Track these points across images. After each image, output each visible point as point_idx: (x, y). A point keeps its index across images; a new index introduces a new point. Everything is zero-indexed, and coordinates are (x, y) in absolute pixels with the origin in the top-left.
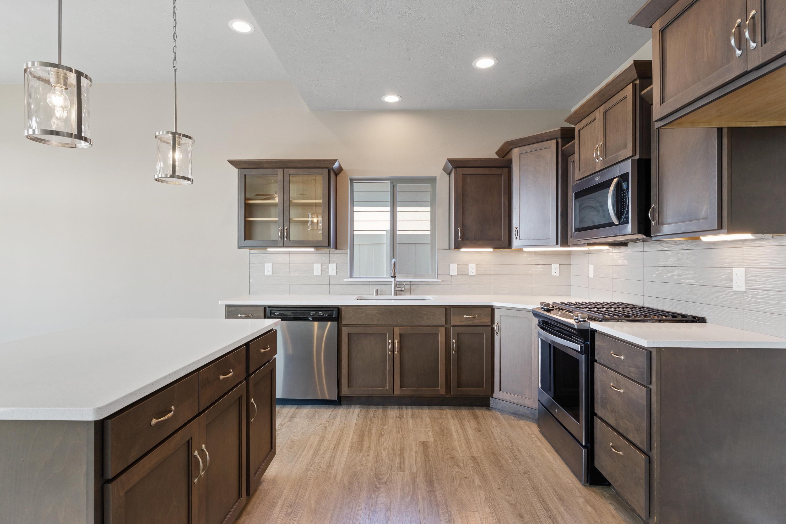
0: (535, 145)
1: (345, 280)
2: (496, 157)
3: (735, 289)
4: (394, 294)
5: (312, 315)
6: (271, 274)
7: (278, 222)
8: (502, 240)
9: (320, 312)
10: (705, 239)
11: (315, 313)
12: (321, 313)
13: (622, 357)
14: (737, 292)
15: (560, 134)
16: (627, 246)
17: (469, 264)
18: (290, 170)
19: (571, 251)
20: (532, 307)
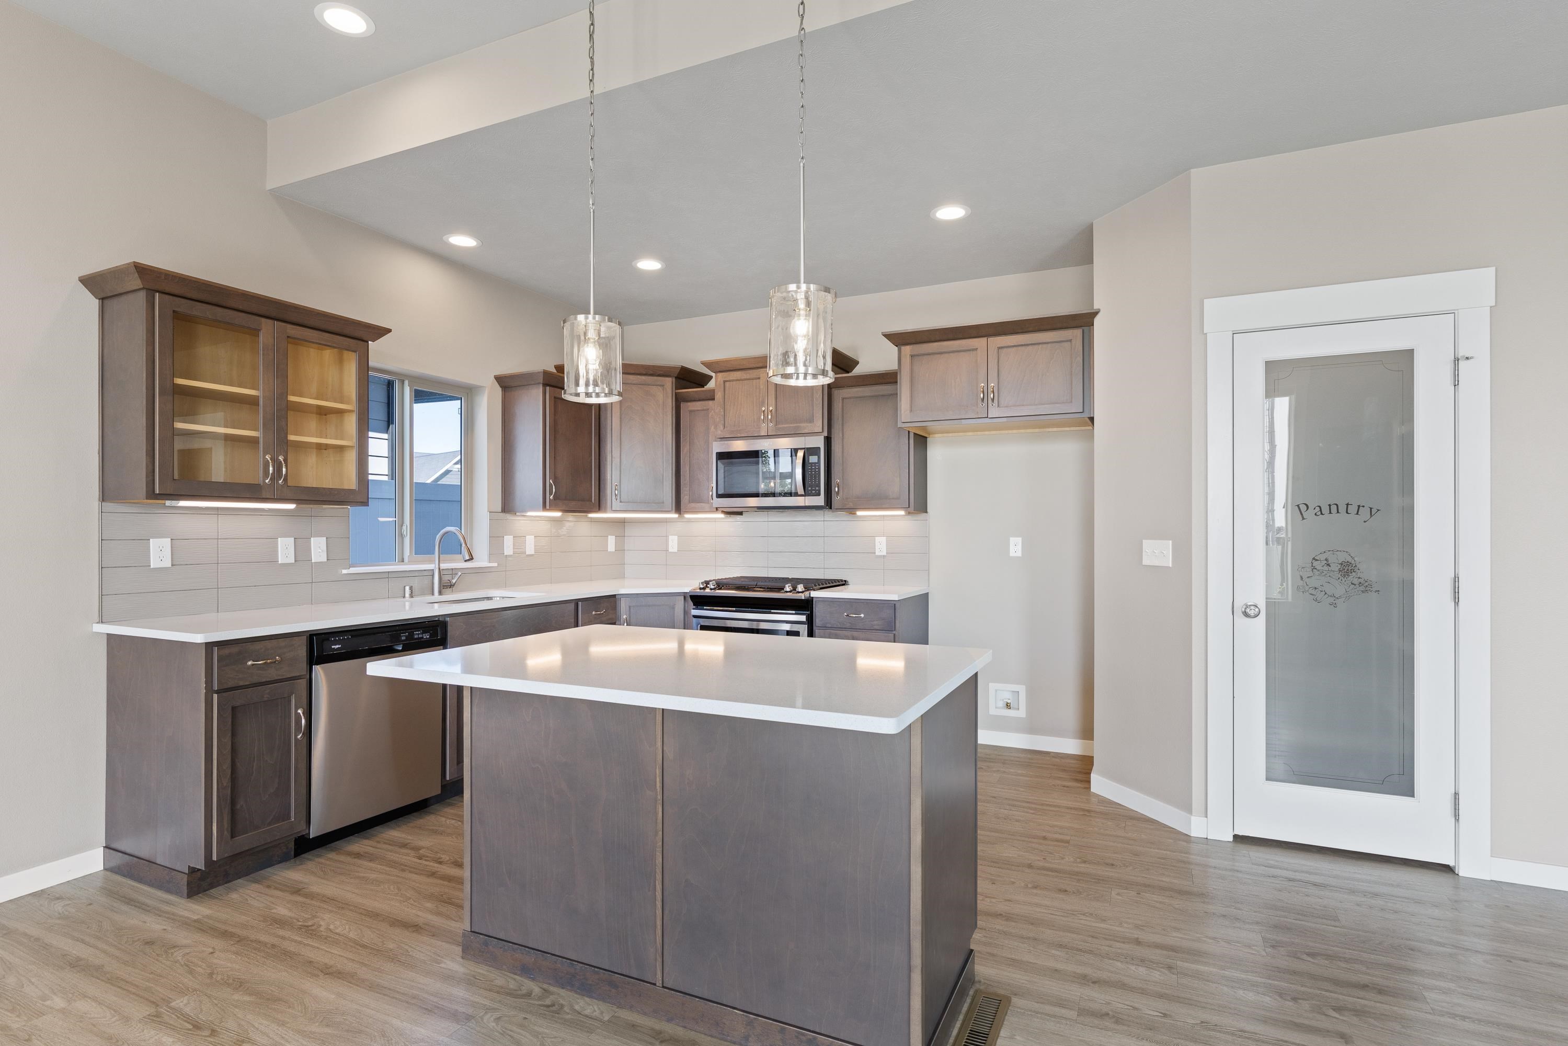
0: (643, 377)
1: (345, 571)
2: (554, 371)
3: (877, 553)
4: (440, 593)
5: (404, 640)
6: (170, 566)
7: (261, 441)
8: (591, 501)
9: (416, 631)
10: (859, 513)
11: (407, 634)
12: (418, 634)
13: (862, 615)
14: (880, 556)
15: (678, 372)
16: (742, 515)
17: (527, 537)
18: (289, 326)
19: (625, 518)
20: (687, 590)
